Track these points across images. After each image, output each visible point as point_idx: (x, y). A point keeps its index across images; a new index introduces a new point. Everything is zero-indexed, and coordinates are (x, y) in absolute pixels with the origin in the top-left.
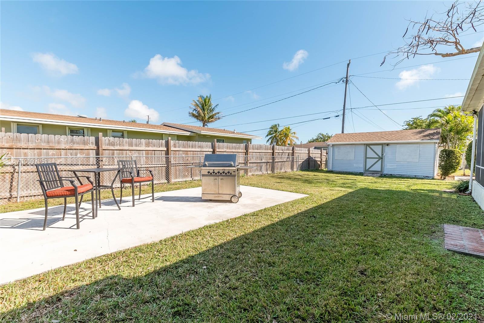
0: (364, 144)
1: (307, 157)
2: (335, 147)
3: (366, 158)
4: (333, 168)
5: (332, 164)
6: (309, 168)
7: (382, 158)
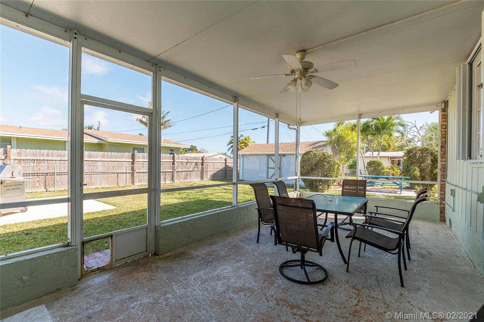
0: (267, 155)
1: (224, 167)
2: (245, 157)
3: (268, 168)
4: (243, 178)
5: (242, 174)
6: (226, 178)
7: (280, 168)
